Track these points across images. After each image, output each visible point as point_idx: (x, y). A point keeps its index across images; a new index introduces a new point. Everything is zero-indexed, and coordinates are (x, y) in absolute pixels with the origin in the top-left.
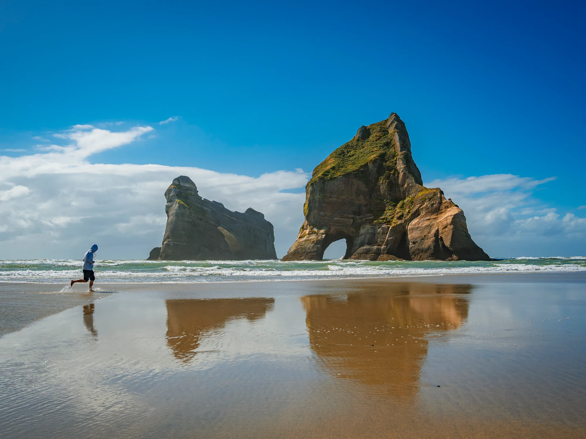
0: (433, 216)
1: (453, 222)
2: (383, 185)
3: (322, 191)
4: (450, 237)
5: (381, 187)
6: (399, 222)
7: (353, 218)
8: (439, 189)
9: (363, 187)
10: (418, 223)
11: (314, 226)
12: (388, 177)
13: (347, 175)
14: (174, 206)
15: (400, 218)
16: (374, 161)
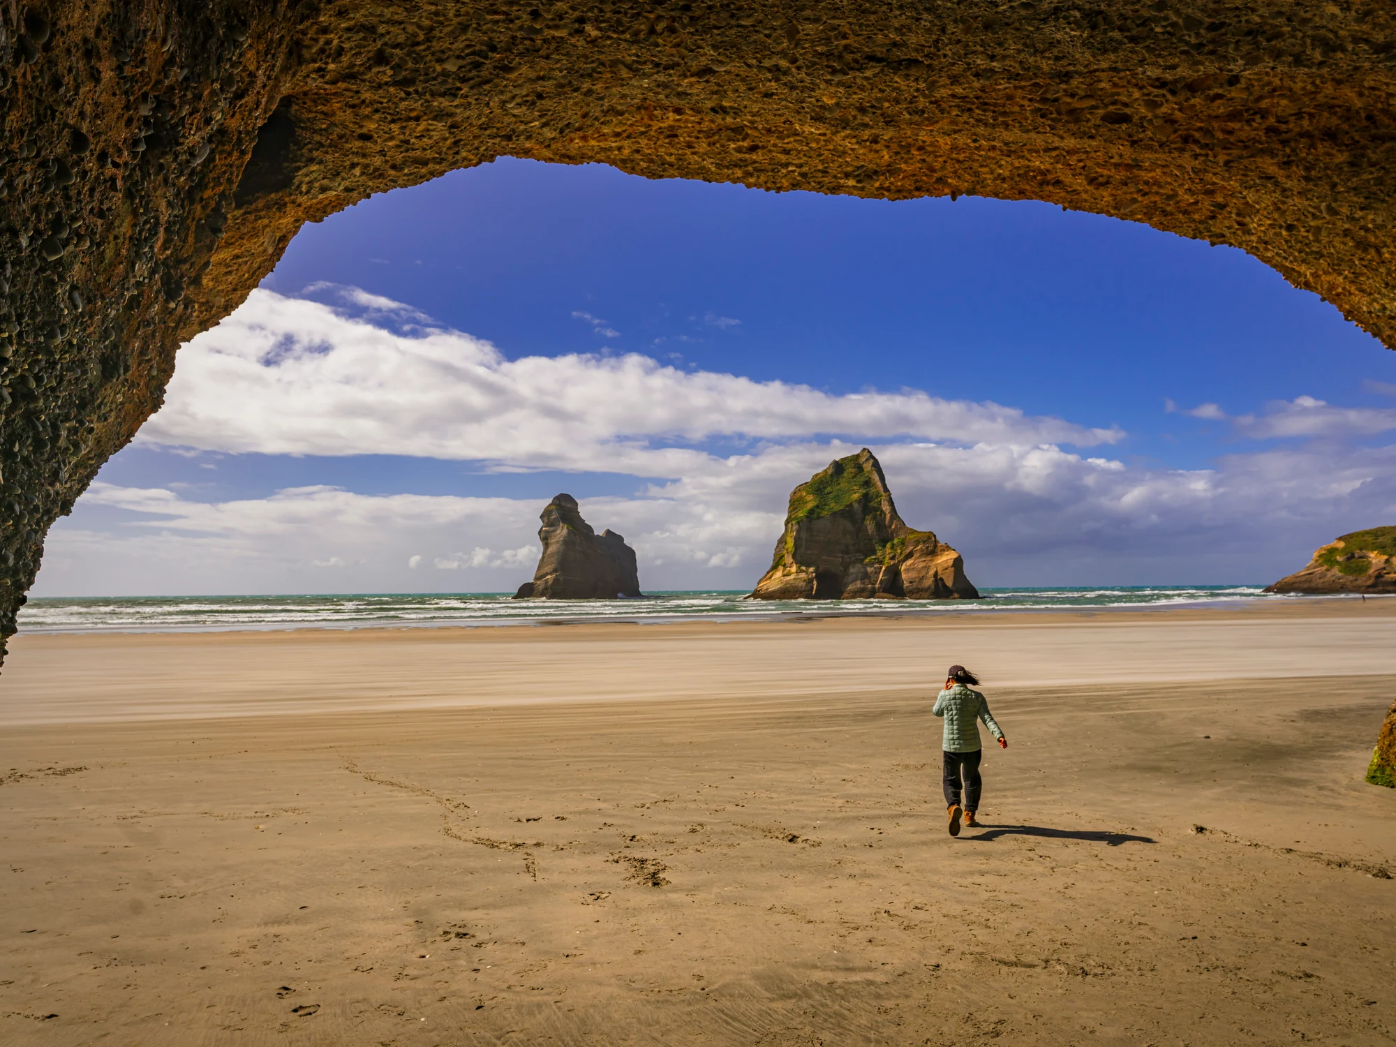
0: (929, 558)
1: (954, 565)
2: (870, 526)
3: (809, 529)
4: (952, 578)
5: (869, 527)
6: (892, 563)
7: (842, 558)
8: (931, 533)
9: (849, 526)
10: (914, 564)
11: (802, 564)
12: (874, 518)
13: (834, 514)
14: (558, 532)
15: (893, 558)
16: (859, 501)
